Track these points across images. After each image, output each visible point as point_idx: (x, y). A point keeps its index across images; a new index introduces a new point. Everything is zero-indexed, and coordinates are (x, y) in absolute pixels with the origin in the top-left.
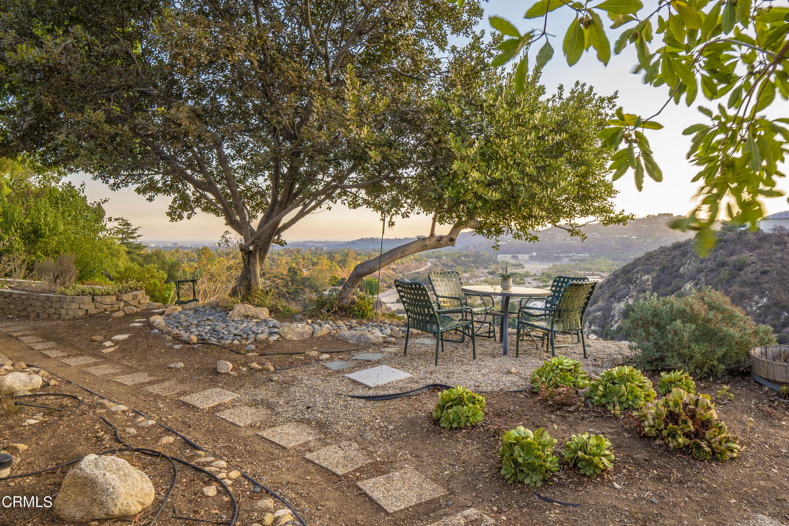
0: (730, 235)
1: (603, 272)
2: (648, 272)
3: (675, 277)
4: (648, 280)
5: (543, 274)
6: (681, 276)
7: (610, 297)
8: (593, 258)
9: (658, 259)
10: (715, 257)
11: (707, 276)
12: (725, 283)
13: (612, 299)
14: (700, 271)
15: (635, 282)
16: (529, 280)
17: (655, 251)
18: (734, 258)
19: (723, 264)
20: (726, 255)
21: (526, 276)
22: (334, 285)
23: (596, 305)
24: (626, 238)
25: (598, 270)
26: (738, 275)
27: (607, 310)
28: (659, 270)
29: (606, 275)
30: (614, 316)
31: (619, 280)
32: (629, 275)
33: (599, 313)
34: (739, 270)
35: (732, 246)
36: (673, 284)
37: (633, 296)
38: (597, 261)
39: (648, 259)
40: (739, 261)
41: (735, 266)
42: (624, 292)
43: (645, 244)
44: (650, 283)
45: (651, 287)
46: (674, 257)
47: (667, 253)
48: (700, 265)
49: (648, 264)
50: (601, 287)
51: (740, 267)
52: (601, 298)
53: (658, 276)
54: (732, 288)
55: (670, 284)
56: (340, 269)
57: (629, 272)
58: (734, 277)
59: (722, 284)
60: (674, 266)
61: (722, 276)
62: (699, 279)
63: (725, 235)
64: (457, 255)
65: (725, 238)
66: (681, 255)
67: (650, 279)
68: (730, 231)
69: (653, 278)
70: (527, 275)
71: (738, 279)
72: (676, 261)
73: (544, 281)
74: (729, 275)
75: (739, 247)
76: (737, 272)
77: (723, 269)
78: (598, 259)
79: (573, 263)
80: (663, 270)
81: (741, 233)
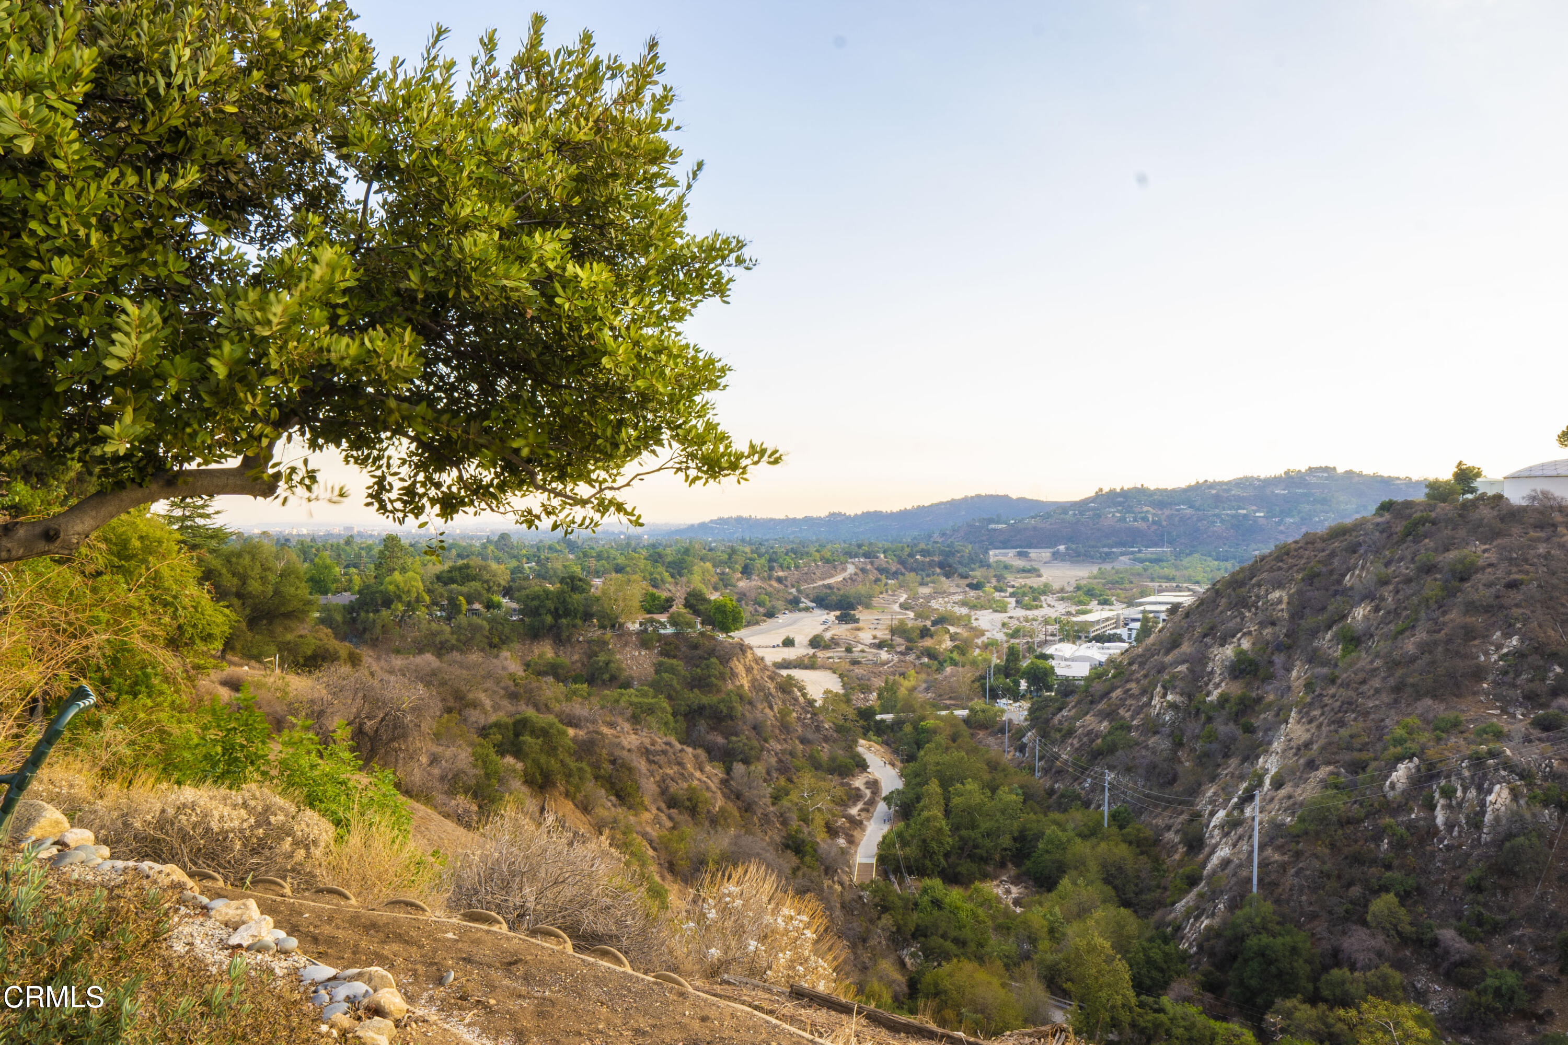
0: (1443, 508)
1: (1197, 582)
2: (1279, 585)
3: (1336, 593)
4: (1280, 601)
5: (1078, 588)
6: (1345, 592)
7: (1205, 636)
8: (1178, 556)
9: (1301, 557)
10: (1415, 555)
11: (1397, 592)
12: (1435, 606)
13: (1208, 640)
14: (1384, 582)
15: (1255, 605)
16: (1050, 599)
17: (1296, 542)
18: (1452, 555)
19: (1429, 569)
20: (1436, 550)
21: (1044, 593)
22: (649, 612)
23: (1176, 652)
24: (1245, 516)
25: (1189, 580)
26: (1460, 590)
27: (1199, 661)
28: (1303, 580)
29: (1201, 589)
30: (1212, 672)
31: (1224, 601)
32: (1243, 591)
33: (1182, 668)
34: (1463, 580)
35: (1448, 532)
36: (1329, 608)
37: (1250, 633)
38: (1186, 561)
39: (1279, 559)
40: (1461, 561)
41: (1453, 572)
42: (1231, 624)
43: (1282, 528)
44: (1284, 606)
45: (1286, 615)
46: (1333, 554)
47: (1319, 545)
48: (1383, 570)
49: (1280, 569)
50: (1187, 615)
51: (1464, 574)
52: (1187, 636)
53: (1300, 592)
54: (1447, 618)
55: (1323, 609)
56: (670, 579)
57: (1242, 584)
58: (1452, 593)
59: (1428, 607)
60: (1331, 572)
61: (1427, 592)
62: (1383, 599)
63: (1432, 508)
64: (907, 550)
65: (1433, 515)
66: (1346, 550)
67: (1285, 599)
68: (1444, 501)
69: (1290, 597)
70: (1046, 590)
71: (1460, 598)
72: (1336, 562)
73: (1080, 603)
74: (1443, 590)
75: (1462, 533)
76: (1457, 584)
77: (1429, 579)
78: (1189, 559)
79: (1139, 567)
80: (1311, 578)
81: (1466, 505)
